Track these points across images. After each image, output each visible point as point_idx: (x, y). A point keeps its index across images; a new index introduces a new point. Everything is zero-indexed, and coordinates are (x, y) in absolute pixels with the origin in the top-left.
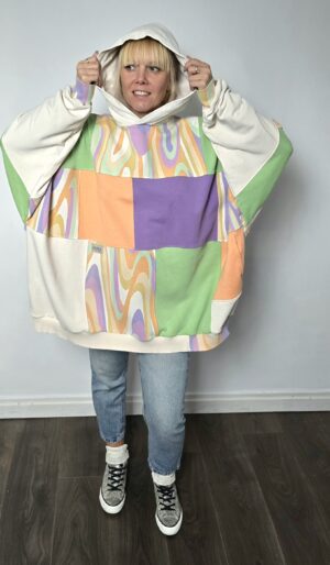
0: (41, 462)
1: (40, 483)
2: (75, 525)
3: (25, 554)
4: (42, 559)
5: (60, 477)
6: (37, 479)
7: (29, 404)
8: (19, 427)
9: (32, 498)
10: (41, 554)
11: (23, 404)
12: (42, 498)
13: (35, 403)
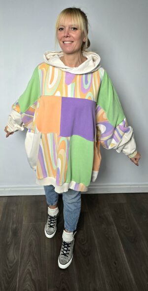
0: (15, 216)
1: (15, 226)
2: (30, 245)
3: (8, 258)
4: (15, 261)
5: (23, 223)
6: (13, 224)
7: (9, 189)
8: (4, 200)
9: (11, 233)
10: (15, 258)
11: (6, 189)
12: (15, 233)
13: (12, 189)
